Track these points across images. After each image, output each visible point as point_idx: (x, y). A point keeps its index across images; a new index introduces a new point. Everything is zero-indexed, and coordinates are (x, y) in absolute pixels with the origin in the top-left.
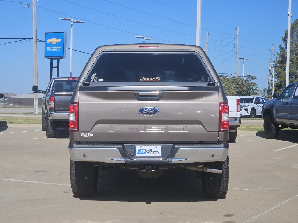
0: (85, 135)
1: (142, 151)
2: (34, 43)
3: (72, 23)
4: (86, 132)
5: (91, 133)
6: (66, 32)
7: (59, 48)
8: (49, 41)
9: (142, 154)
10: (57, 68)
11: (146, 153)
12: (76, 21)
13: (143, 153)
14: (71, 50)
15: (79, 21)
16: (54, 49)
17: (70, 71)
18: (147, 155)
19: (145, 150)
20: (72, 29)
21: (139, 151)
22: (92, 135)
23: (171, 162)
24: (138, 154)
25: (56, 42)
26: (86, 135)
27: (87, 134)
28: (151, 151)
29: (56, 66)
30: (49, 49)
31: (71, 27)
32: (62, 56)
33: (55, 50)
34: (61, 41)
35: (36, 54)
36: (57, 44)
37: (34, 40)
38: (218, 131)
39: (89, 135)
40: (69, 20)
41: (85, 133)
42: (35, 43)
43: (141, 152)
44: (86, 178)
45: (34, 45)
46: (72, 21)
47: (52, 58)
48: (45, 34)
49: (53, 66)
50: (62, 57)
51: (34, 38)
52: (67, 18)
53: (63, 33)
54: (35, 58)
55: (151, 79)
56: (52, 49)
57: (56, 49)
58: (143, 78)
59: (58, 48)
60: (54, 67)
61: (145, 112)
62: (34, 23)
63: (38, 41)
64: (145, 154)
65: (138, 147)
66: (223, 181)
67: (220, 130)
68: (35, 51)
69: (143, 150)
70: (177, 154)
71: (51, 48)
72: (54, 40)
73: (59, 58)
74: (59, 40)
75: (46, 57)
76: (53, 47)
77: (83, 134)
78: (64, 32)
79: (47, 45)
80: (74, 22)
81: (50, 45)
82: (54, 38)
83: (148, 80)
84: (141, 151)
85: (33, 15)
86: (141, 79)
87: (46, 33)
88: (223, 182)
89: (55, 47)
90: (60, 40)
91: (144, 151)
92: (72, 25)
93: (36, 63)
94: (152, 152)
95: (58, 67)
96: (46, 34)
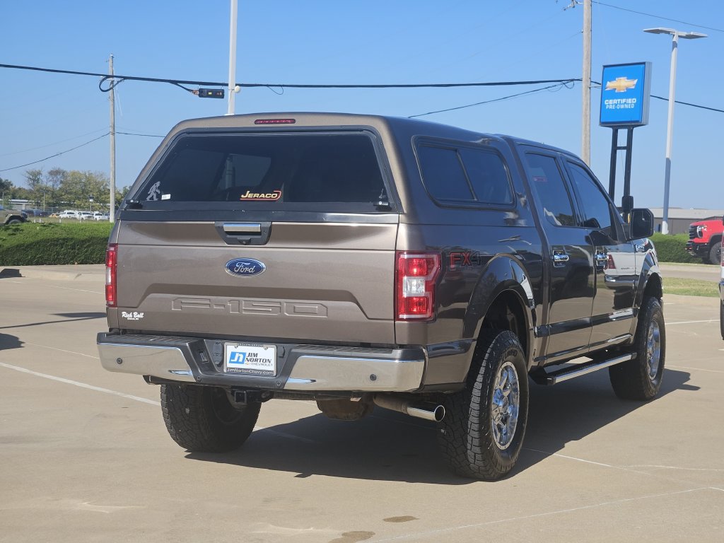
0: (129, 316)
1: (239, 357)
2: (584, 91)
3: (675, 39)
4: (130, 309)
5: (139, 313)
6: (650, 63)
7: (631, 102)
8: (610, 85)
9: (237, 362)
10: (625, 151)
11: (245, 362)
12: (684, 34)
13: (241, 360)
14: (671, 102)
15: (692, 33)
16: (620, 104)
17: (667, 156)
18: (248, 365)
19: (244, 354)
20: (674, 53)
21: (233, 355)
22: (141, 315)
23: (284, 384)
24: (230, 362)
25: (627, 89)
26: (131, 315)
27: (133, 315)
28: (255, 358)
29: (625, 145)
30: (610, 103)
31: (673, 49)
32: (638, 121)
33: (622, 107)
34: (636, 85)
35: (588, 117)
36: (628, 93)
37: (584, 84)
38: (393, 318)
39: (138, 316)
40: (668, 33)
41: (129, 313)
42: (586, 91)
43: (236, 360)
44: (188, 411)
45: (584, 95)
46: (675, 34)
47: (616, 127)
48: (602, 68)
49: (618, 145)
50: (638, 124)
51: (584, 80)
52: (660, 28)
53: (642, 66)
54: (586, 126)
55: (263, 195)
56: (616, 105)
57: (625, 103)
58: (248, 192)
59: (629, 101)
60: (620, 148)
61: (237, 268)
62: (585, 43)
63: (593, 85)
64: (243, 363)
65: (230, 348)
66: (469, 438)
67: (396, 318)
68: (586, 110)
69: (240, 353)
70: (295, 368)
71: (615, 101)
72: (623, 83)
73: (631, 126)
74: (632, 83)
75: (604, 124)
76: (619, 100)
77: (124, 314)
78: (644, 63)
79: (606, 94)
80: (679, 36)
81: (613, 94)
82: (622, 78)
83: (256, 198)
84: (237, 355)
85: (585, 25)
86: (243, 196)
87: (605, 67)
88: (470, 442)
89: (624, 100)
90: (636, 81)
91: (242, 356)
92: (675, 45)
93: (588, 138)
94: (256, 360)
95: (629, 148)
96: (606, 69)
